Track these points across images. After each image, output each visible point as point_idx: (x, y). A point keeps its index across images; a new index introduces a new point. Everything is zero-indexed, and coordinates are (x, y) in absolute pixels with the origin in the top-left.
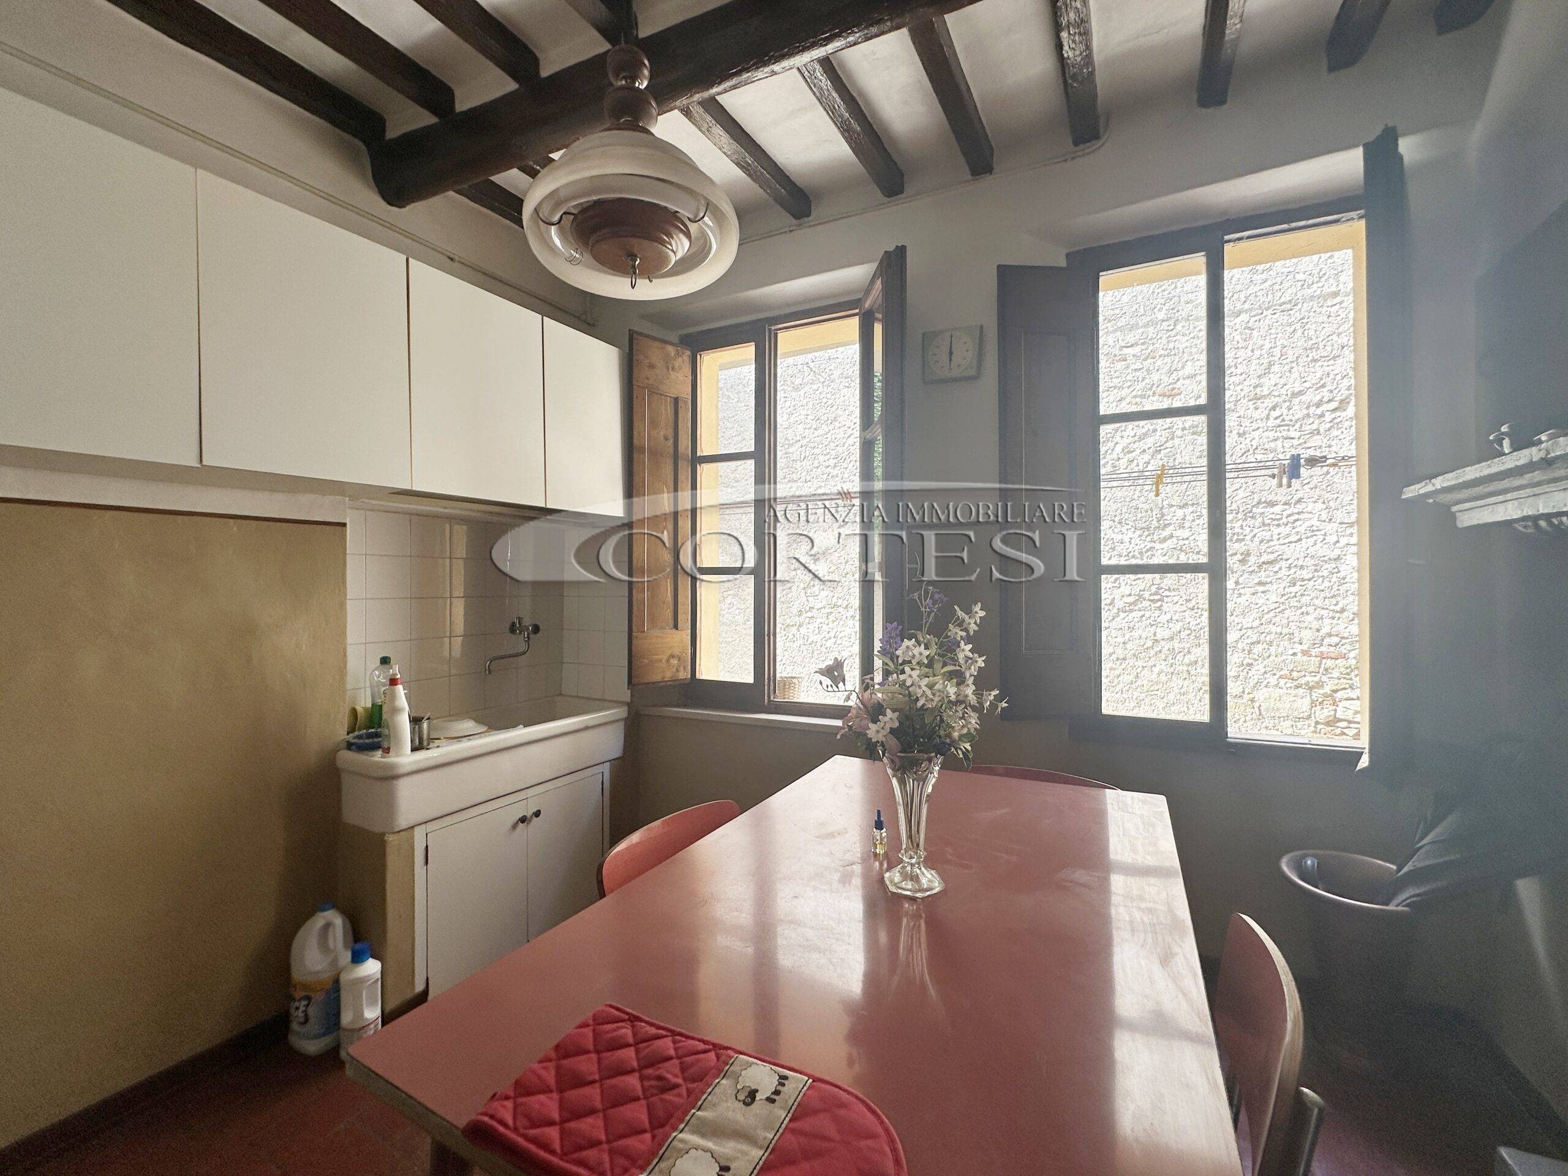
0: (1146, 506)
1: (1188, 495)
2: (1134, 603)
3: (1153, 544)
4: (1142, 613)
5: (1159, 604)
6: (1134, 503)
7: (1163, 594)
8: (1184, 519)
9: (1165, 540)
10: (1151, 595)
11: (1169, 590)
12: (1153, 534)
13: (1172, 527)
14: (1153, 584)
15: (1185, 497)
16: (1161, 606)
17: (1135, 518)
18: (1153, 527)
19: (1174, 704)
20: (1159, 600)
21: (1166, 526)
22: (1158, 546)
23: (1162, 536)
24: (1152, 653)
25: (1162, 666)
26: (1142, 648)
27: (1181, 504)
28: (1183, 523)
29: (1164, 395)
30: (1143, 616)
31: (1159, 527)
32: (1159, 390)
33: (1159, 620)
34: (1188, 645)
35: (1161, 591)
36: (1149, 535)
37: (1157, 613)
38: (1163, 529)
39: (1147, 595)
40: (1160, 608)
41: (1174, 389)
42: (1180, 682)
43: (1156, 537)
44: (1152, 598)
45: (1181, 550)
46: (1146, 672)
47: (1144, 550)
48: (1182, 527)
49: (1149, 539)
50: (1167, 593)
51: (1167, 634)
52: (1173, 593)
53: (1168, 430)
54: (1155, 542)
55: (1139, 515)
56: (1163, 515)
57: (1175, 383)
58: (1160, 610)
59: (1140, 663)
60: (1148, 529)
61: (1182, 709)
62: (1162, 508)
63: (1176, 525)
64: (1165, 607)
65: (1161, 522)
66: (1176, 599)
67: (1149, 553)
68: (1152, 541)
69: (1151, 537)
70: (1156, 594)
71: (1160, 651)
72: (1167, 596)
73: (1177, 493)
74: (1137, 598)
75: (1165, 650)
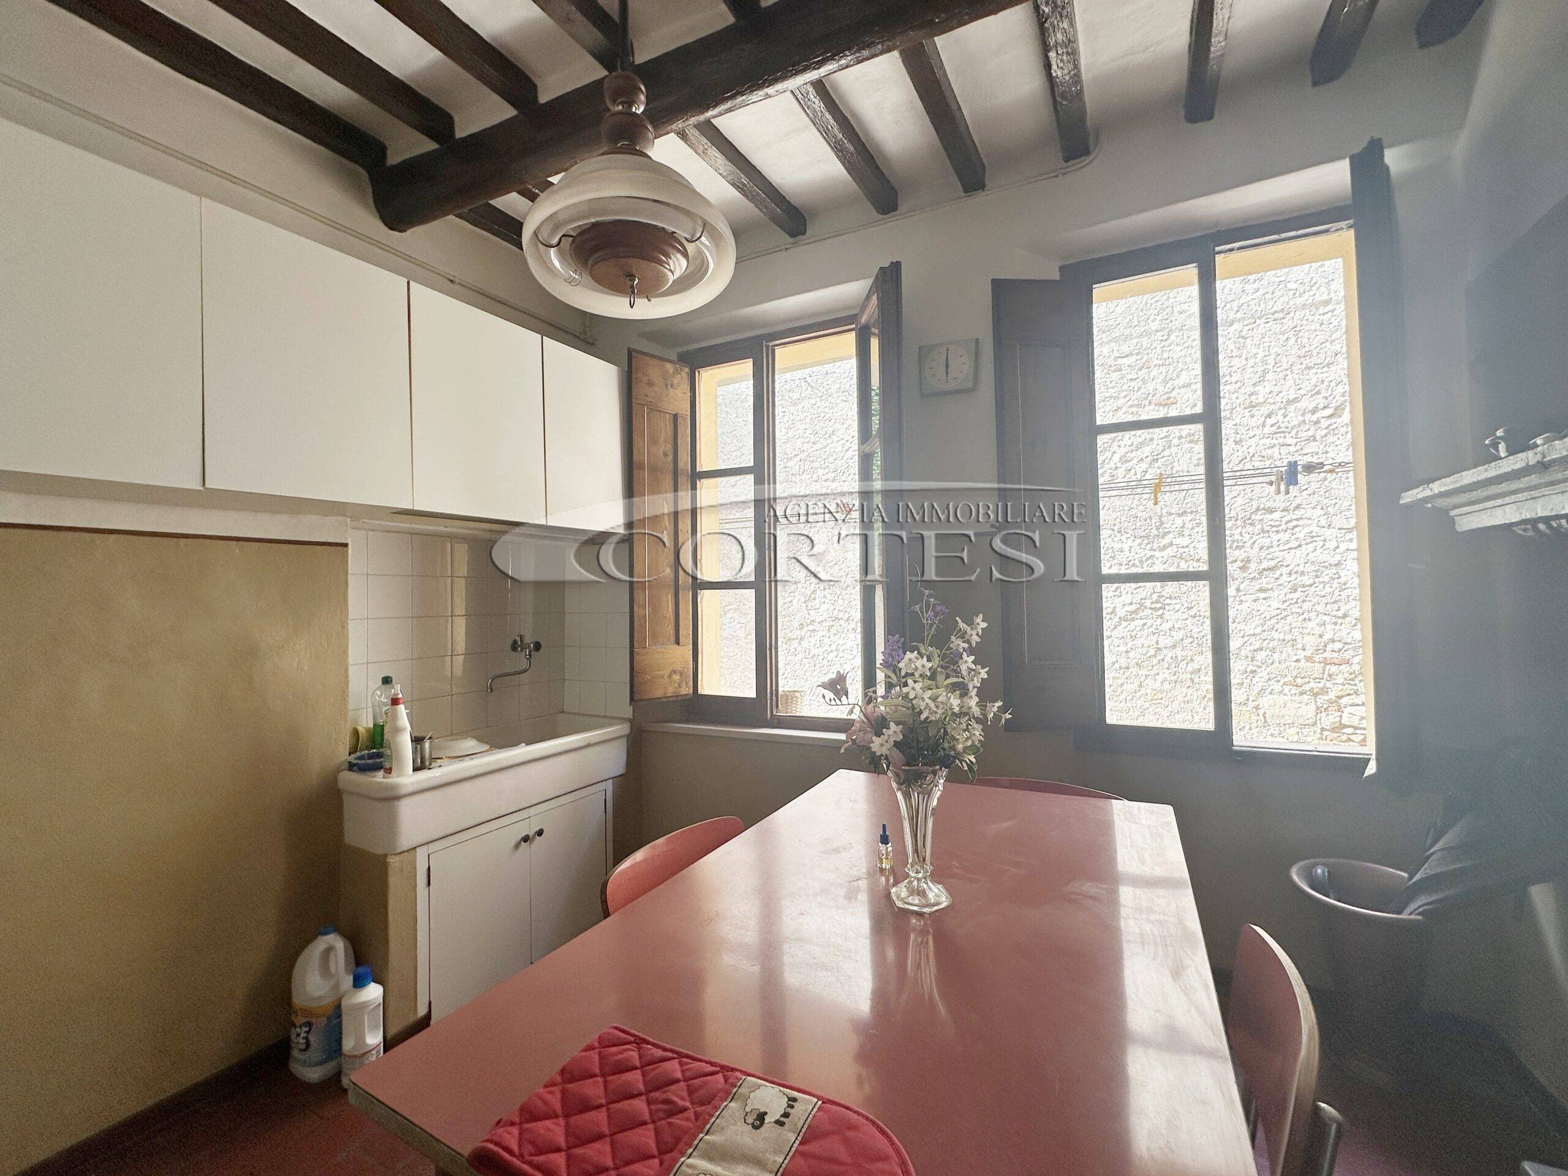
0: (1144, 515)
1: (1187, 503)
2: (1136, 612)
3: (1152, 553)
4: (1144, 621)
5: (1161, 612)
6: (1133, 512)
7: (1165, 603)
8: (1183, 527)
9: (1164, 548)
10: (1152, 603)
11: (1170, 598)
12: (1153, 542)
13: (1172, 535)
14: (1154, 593)
15: (1184, 506)
16: (1163, 614)
17: (1134, 527)
18: (1152, 535)
19: (1178, 712)
20: (1161, 608)
21: (1165, 534)
22: (1157, 554)
23: (1162, 545)
24: (1155, 661)
25: (1166, 674)
26: (1145, 657)
27: (1180, 512)
28: (1183, 531)
29: (1159, 404)
30: (1145, 624)
31: (1158, 536)
32: (1155, 399)
33: (1160, 628)
34: (1191, 653)
35: (1162, 600)
36: (1149, 543)
37: (1159, 621)
38: (1163, 537)
39: (1148, 603)
40: (1161, 616)
41: (1169, 398)
42: (1184, 690)
43: (1155, 545)
44: (1153, 606)
45: (1181, 558)
46: (1149, 681)
47: (1144, 559)
48: (1181, 534)
49: (1149, 547)
50: (1168, 601)
51: (1169, 642)
52: (1174, 601)
53: (1165, 439)
54: (1154, 550)
55: (1138, 524)
56: (1162, 523)
57: (1170, 392)
58: (1162, 618)
59: (1143, 672)
60: (1147, 537)
61: (1187, 718)
62: (1160, 517)
63: (1176, 533)
64: (1167, 615)
65: (1161, 530)
66: (1177, 607)
67: (1149, 562)
68: (1152, 549)
69: (1151, 545)
70: (1157, 602)
71: (1163, 660)
72: (1168, 604)
73: (1176, 502)
74: (1139, 606)
75: (1168, 658)
